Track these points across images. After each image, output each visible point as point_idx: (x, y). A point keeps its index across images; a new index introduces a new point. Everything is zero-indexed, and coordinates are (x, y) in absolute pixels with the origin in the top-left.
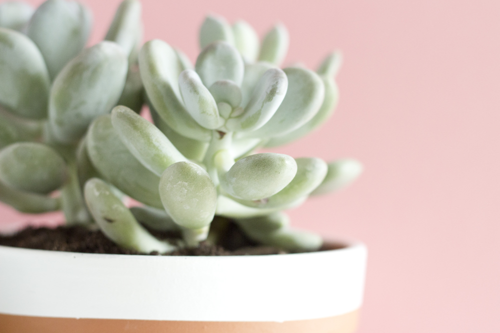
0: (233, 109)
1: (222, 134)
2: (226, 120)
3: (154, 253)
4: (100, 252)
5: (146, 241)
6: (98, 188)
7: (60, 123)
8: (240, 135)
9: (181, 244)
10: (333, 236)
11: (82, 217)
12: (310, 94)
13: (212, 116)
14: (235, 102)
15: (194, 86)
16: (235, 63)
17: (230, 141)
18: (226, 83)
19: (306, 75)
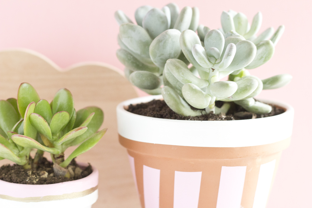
0: (216, 60)
1: (213, 70)
2: (214, 65)
5: (186, 111)
8: (221, 70)
12: (249, 53)
13: (205, 65)
14: (217, 57)
15: (197, 52)
16: (221, 39)
17: (218, 72)
18: (213, 49)
19: (249, 44)
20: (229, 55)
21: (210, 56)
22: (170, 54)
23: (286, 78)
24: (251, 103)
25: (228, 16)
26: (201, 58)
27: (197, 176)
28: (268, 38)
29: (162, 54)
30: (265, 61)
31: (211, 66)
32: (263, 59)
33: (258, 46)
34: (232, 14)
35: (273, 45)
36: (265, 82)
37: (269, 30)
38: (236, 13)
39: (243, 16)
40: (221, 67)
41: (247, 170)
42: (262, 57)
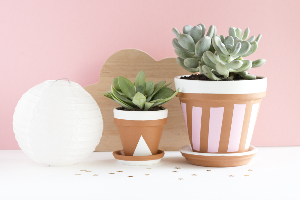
0: (231, 51)
1: (229, 56)
2: (230, 53)
3: (217, 80)
4: (205, 80)
5: (215, 78)
6: (205, 67)
7: (197, 53)
8: (233, 56)
9: (223, 78)
10: (259, 76)
11: (203, 73)
12: (247, 47)
13: (226, 53)
14: (231, 49)
15: (222, 47)
16: (232, 40)
17: (231, 57)
18: (229, 45)
19: (247, 43)
20: (238, 47)
21: (228, 49)
22: (205, 49)
23: (264, 61)
24: (247, 73)
25: (233, 29)
26: (224, 50)
27: (222, 109)
28: (253, 40)
29: (202, 49)
30: (253, 52)
31: (228, 54)
32: (252, 51)
33: (251, 44)
34: (235, 29)
35: (257, 43)
36: (253, 63)
37: (252, 37)
38: (236, 29)
39: (240, 30)
40: (233, 54)
41: (246, 106)
42: (252, 50)
